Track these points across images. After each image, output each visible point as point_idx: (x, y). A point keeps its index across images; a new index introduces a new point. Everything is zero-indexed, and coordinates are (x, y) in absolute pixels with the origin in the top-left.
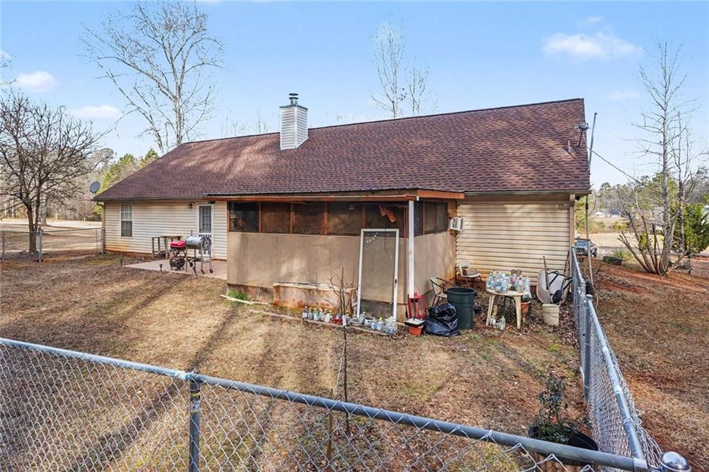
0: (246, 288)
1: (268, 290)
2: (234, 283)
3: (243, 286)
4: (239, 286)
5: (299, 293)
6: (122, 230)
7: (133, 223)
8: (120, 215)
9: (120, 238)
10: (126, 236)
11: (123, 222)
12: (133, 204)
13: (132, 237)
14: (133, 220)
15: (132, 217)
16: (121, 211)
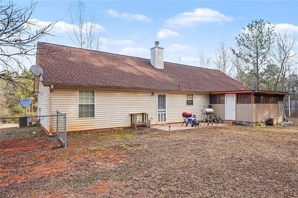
6: (79, 112)
7: (95, 105)
8: (78, 99)
9: (78, 119)
10: (84, 117)
11: (80, 105)
12: (95, 91)
13: (95, 117)
14: (95, 103)
15: (95, 101)
16: (78, 96)
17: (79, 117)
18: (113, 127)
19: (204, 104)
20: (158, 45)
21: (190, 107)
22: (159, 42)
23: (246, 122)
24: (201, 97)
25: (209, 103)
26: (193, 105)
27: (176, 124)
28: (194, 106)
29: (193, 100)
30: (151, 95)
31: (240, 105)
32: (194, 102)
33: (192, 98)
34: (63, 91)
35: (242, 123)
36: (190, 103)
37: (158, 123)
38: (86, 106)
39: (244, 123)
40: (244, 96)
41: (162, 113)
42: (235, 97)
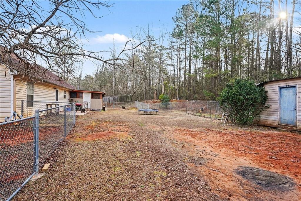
7: (34, 96)
8: (27, 90)
11: (27, 95)
13: (33, 107)
14: (34, 94)
15: (34, 92)
21: (65, 100)
23: (97, 109)
24: (68, 93)
30: (53, 89)
31: (94, 100)
32: (66, 96)
33: (65, 93)
35: (95, 110)
39: (96, 110)
40: (97, 94)
42: (90, 95)
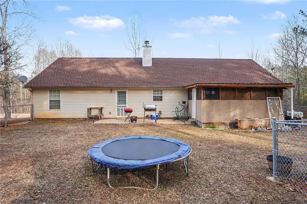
0: (213, 123)
1: (225, 123)
2: (206, 122)
3: (211, 123)
4: (209, 123)
5: (250, 122)
6: (50, 105)
7: (61, 101)
8: (49, 96)
9: (49, 110)
10: (54, 109)
11: (50, 101)
12: (61, 90)
13: (61, 109)
15: (61, 98)
16: (49, 94)
17: (50, 109)
18: (75, 117)
19: (179, 100)
20: (148, 44)
21: (158, 103)
22: (149, 41)
24: (175, 92)
25: (187, 99)
26: (162, 100)
27: (140, 119)
28: (164, 102)
29: (162, 96)
30: (110, 92)
32: (163, 97)
33: (162, 94)
34: (39, 91)
36: (158, 99)
37: (117, 117)
38: (54, 101)
41: (122, 108)
